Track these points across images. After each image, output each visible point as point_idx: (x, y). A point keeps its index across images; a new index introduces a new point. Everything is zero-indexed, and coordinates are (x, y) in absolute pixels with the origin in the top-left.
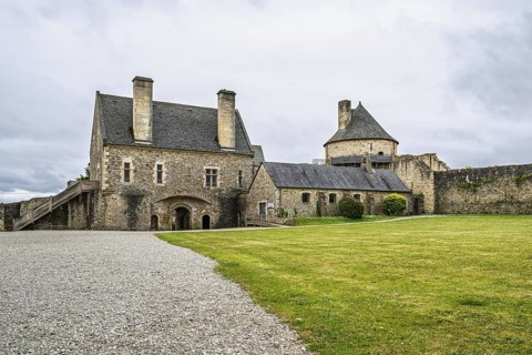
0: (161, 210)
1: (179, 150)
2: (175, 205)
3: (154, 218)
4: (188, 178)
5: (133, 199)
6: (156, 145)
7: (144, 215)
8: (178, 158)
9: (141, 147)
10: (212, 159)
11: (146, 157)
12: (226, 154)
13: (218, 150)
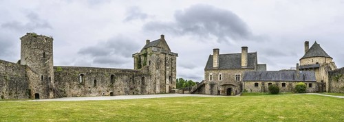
0: (221, 89)
1: (226, 69)
2: (227, 87)
3: (219, 91)
4: (229, 78)
5: (212, 85)
6: (219, 69)
7: (215, 90)
8: (226, 72)
9: (215, 70)
10: (238, 71)
11: (216, 72)
12: (243, 69)
13: (241, 68)
